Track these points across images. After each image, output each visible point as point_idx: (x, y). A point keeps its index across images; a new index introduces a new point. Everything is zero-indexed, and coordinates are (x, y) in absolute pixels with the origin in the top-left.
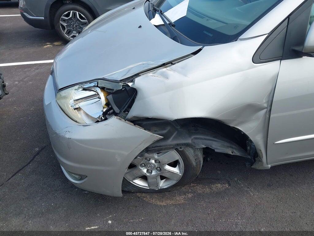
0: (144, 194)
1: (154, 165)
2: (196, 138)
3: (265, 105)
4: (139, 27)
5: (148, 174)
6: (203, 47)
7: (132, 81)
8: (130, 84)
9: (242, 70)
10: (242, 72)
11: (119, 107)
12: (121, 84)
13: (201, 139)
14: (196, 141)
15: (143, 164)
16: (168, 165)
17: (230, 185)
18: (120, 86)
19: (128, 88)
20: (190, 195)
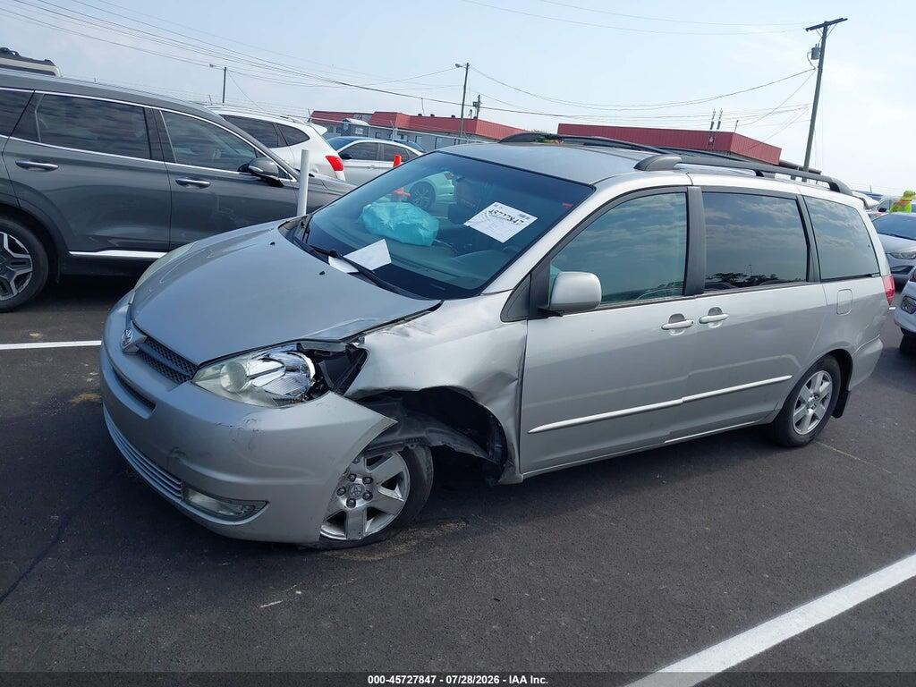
0: (336, 552)
1: (362, 488)
2: (431, 431)
3: (516, 376)
4: (321, 274)
5: (348, 509)
6: (443, 301)
7: (356, 340)
8: (356, 344)
9: (491, 329)
10: (490, 332)
11: (333, 380)
12: (344, 344)
13: (437, 432)
14: (430, 434)
15: (344, 488)
16: (383, 485)
17: (467, 522)
18: (342, 347)
19: (352, 350)
20: (414, 543)
